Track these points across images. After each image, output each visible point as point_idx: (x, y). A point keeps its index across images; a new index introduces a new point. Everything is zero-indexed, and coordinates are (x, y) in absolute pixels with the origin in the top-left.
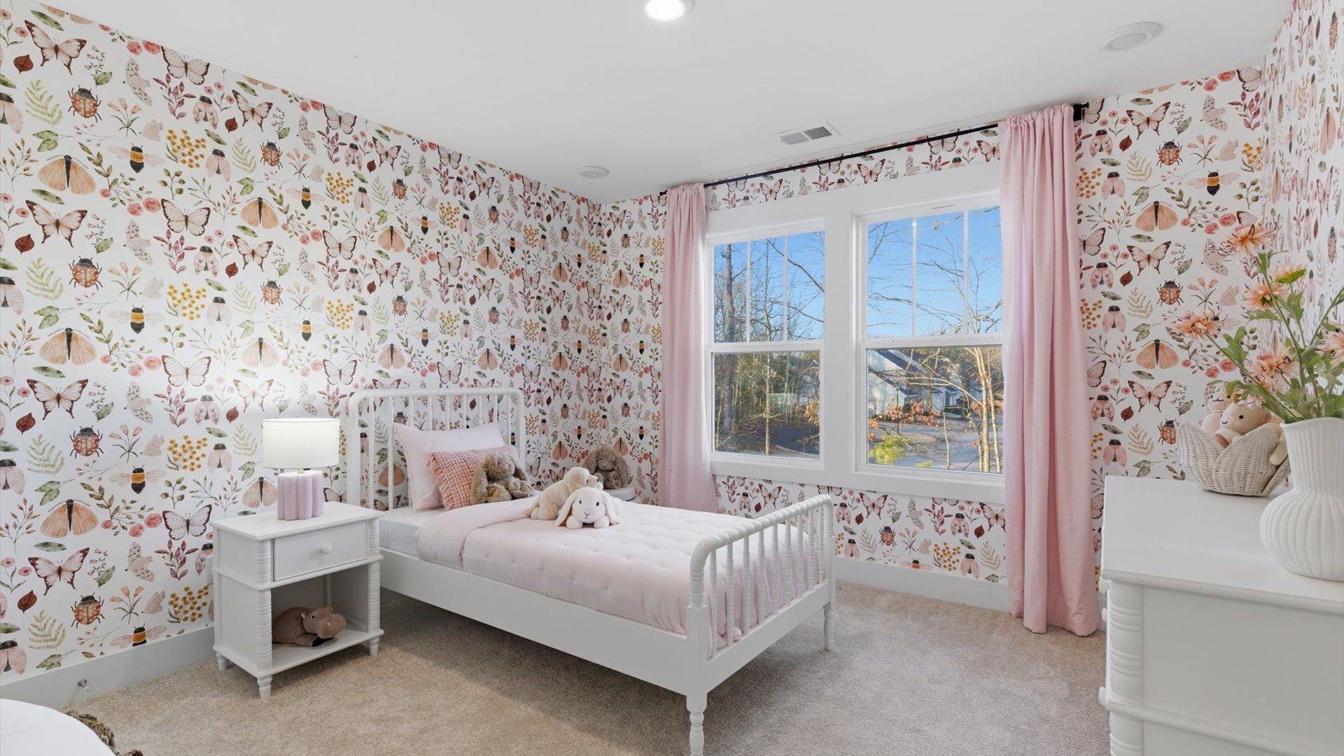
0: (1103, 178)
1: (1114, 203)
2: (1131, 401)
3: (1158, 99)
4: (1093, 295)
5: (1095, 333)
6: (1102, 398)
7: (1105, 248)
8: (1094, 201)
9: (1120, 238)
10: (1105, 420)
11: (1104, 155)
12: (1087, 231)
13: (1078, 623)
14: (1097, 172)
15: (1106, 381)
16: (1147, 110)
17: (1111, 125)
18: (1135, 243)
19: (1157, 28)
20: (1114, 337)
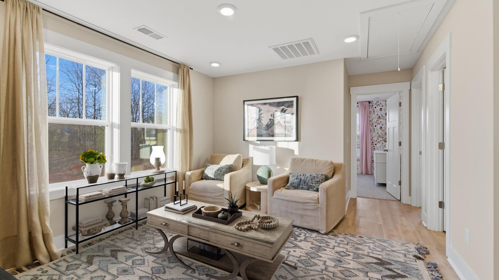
0: (373, 112)
1: (374, 115)
2: (376, 143)
3: (380, 102)
4: (371, 128)
5: (372, 133)
6: (373, 142)
7: (373, 122)
8: (372, 115)
9: (375, 120)
10: (373, 145)
11: (373, 109)
12: (371, 119)
13: (370, 173)
14: (372, 111)
15: (373, 140)
16: (378, 103)
17: (374, 105)
18: (377, 121)
19: (379, 98)
20: (374, 134)
